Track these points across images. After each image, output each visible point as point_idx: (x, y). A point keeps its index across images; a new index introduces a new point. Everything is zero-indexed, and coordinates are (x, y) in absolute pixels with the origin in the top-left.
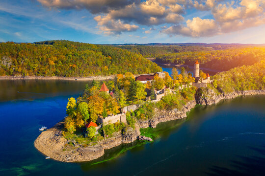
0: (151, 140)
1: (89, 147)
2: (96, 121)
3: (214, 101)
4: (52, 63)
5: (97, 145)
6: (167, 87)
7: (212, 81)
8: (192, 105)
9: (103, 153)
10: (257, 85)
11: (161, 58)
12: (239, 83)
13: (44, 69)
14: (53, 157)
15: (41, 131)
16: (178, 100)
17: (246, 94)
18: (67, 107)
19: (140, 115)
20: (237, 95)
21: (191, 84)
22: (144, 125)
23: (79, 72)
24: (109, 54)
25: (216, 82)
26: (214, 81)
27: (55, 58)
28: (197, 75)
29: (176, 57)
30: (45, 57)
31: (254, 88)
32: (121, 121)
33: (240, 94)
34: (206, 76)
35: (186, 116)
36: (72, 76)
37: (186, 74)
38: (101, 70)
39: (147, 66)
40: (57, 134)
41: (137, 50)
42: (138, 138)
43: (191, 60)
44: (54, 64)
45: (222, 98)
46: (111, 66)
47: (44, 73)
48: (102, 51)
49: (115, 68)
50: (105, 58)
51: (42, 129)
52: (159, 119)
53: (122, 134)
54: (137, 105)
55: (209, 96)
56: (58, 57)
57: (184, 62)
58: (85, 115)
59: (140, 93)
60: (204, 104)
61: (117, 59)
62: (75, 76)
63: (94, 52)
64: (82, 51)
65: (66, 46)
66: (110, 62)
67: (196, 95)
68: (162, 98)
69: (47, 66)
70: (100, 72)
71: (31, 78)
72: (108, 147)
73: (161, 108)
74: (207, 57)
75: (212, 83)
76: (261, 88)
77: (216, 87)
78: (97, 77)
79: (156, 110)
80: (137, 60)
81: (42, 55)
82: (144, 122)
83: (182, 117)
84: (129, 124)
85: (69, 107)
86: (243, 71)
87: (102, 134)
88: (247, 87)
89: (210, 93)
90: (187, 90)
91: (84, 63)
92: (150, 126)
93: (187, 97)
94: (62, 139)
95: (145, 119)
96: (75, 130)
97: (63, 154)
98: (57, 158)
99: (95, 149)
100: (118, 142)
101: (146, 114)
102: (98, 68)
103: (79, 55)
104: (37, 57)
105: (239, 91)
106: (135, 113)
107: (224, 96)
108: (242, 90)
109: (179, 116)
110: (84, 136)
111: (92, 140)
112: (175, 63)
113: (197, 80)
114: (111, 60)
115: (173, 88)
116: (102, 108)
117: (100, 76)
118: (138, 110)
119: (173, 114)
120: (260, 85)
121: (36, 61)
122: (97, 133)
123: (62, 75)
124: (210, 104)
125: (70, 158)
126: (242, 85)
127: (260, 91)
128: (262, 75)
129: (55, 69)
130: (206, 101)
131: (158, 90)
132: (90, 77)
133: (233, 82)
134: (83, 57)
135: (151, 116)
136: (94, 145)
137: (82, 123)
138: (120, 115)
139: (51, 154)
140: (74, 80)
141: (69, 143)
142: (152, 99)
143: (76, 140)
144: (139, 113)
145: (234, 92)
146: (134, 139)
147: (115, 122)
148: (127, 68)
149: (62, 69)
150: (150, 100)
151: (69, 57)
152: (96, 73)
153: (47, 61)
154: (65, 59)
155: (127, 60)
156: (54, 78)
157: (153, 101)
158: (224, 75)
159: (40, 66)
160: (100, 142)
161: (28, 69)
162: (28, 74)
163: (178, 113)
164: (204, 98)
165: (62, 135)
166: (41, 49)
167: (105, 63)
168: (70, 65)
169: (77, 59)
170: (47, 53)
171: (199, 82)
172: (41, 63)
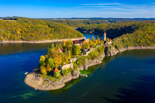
0: (87, 76)
1: (57, 82)
2: (58, 68)
3: (114, 53)
4: (19, 32)
5: (60, 81)
6: (91, 47)
7: (112, 42)
8: (103, 56)
9: (64, 85)
10: (135, 44)
11: (81, 28)
12: (126, 43)
13: (14, 36)
14: (38, 88)
15: (26, 75)
16: (97, 54)
17: (129, 49)
18: (40, 61)
19: (79, 63)
20: (125, 50)
21: (102, 45)
22: (81, 68)
23: (36, 38)
24: (52, 27)
25: (114, 43)
26: (113, 43)
27: (20, 30)
28: (105, 40)
29: (90, 27)
30: (14, 29)
31: (133, 46)
32: (70, 67)
33: (126, 49)
34: (109, 40)
35: (101, 62)
36: (32, 40)
37: (99, 39)
38: (49, 36)
39: (75, 33)
40: (37, 76)
41: (66, 23)
42: (80, 75)
43: (98, 29)
44: (20, 33)
45: (118, 51)
46: (54, 34)
47: (14, 39)
48: (48, 25)
49: (57, 35)
50: (50, 29)
51: (26, 73)
52: (88, 64)
53: (72, 74)
54: (77, 58)
55: (112, 51)
56: (22, 29)
57: (94, 30)
58: (52, 65)
59: (78, 52)
60: (109, 55)
61: (58, 29)
62: (34, 40)
63: (44, 26)
64: (36, 25)
65: (26, 22)
66: (54, 31)
67: (105, 50)
68: (89, 53)
69: (16, 34)
70: (49, 38)
71: (6, 42)
72: (66, 81)
73: (89, 59)
74: (107, 27)
75: (112, 44)
76: (136, 46)
77: (115, 46)
78: (46, 40)
79: (86, 60)
80: (69, 30)
81: (12, 28)
82: (81, 66)
83: (100, 63)
84: (74, 68)
85: (41, 61)
86: (127, 37)
87: (62, 74)
88: (130, 45)
89: (112, 49)
90: (100, 48)
91: (38, 32)
92: (84, 69)
93: (101, 52)
94: (40, 78)
95: (82, 65)
96: (47, 73)
97: (44, 86)
98: (40, 89)
99: (60, 83)
100: (70, 79)
101: (82, 62)
102: (47, 35)
103: (35, 28)
104: (9, 29)
105: (126, 47)
106: (76, 62)
107: (118, 50)
108: (127, 47)
109: (98, 63)
110: (53, 76)
111: (57, 78)
112: (89, 30)
113: (105, 42)
114: (54, 30)
115: (93, 48)
116: (61, 61)
117: (49, 40)
118: (78, 60)
119: (95, 61)
120: (136, 44)
121: (9, 31)
122: (59, 74)
123: (25, 40)
124: (112, 55)
125: (48, 88)
126: (127, 44)
127: (136, 47)
128: (137, 38)
129: (21, 36)
130: (110, 54)
131: (86, 49)
132: (43, 41)
133: (123, 43)
134: (38, 29)
135: (85, 63)
136: (59, 80)
137: (50, 69)
138: (70, 64)
139: (37, 87)
140: (33, 42)
141: (45, 80)
142: (84, 54)
143: (49, 79)
144: (78, 62)
145: (123, 48)
146: (78, 76)
147: (68, 68)
148: (64, 35)
149: (25, 36)
150: (83, 55)
151: (29, 29)
152: (46, 38)
153: (16, 32)
154: (27, 30)
155: (63, 30)
156: (21, 42)
157: (85, 55)
158: (118, 39)
159: (11, 34)
160: (62, 79)
161: (4, 36)
162: (4, 40)
163: (98, 61)
164: (109, 52)
165: (40, 76)
166: (10, 24)
167: (51, 32)
168: (30, 34)
169: (34, 30)
170: (15, 26)
171: (106, 44)
172: (12, 33)
